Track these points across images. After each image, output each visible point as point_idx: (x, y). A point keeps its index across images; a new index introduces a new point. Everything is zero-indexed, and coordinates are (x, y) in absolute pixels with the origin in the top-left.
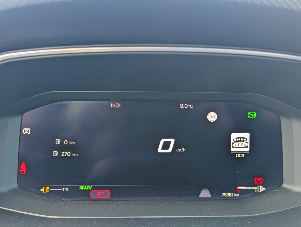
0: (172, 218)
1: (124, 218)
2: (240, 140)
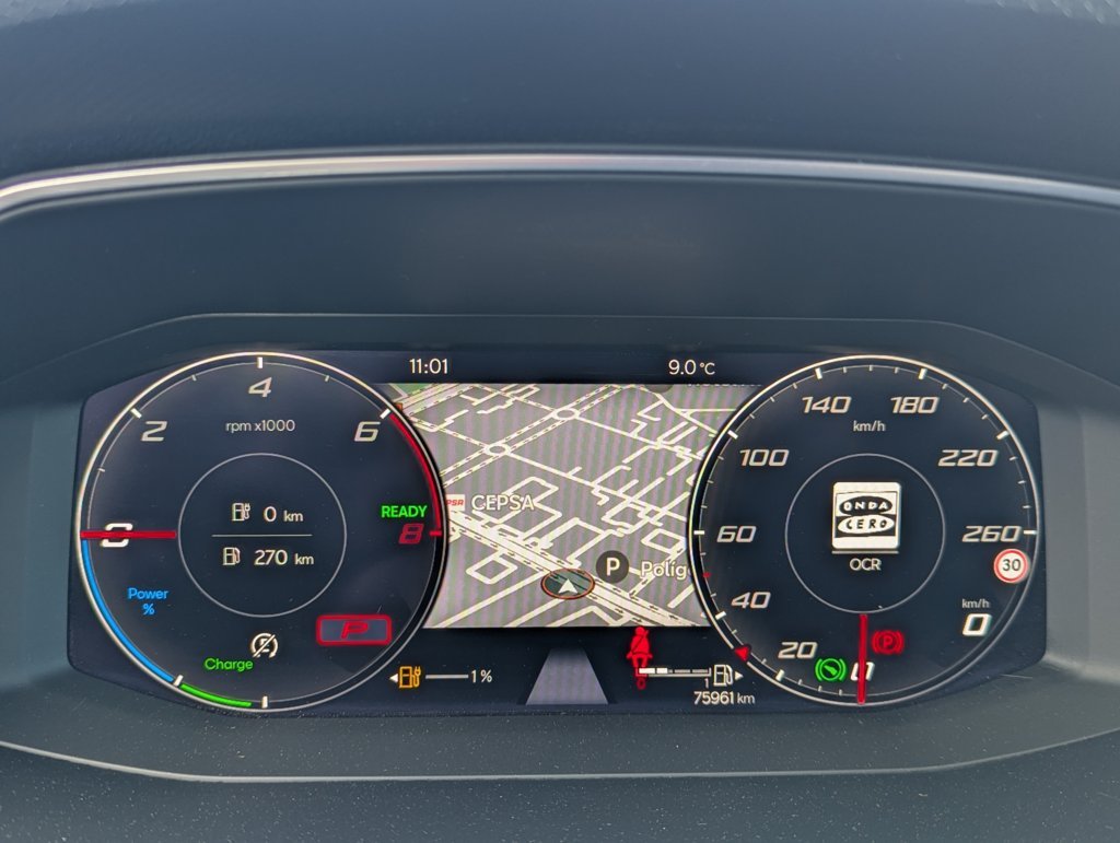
0: (638, 779)
1: (463, 781)
2: (867, 506)
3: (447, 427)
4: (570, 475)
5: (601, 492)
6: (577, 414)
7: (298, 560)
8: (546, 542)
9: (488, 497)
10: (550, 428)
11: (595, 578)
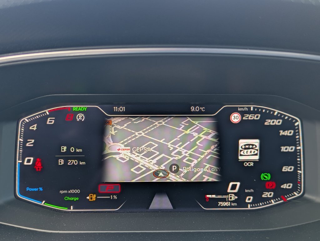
3: (125, 127)
4: (161, 141)
5: (171, 146)
6: (163, 123)
7: (81, 163)
8: (154, 161)
9: (137, 148)
10: (155, 127)
11: (169, 172)
